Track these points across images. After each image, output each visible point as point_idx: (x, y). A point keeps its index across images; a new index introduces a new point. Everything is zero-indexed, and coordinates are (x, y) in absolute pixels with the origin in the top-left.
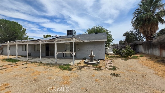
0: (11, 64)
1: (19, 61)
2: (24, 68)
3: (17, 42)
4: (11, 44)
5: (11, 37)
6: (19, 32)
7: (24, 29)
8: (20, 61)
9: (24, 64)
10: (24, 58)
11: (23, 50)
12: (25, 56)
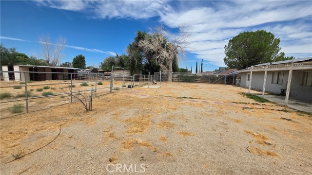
0: (257, 104)
1: (267, 101)
2: (284, 119)
3: (267, 67)
4: (256, 70)
5: (253, 59)
6: (266, 48)
7: (276, 39)
8: (270, 102)
9: (282, 111)
10: (276, 97)
11: (272, 83)
12: (276, 95)
